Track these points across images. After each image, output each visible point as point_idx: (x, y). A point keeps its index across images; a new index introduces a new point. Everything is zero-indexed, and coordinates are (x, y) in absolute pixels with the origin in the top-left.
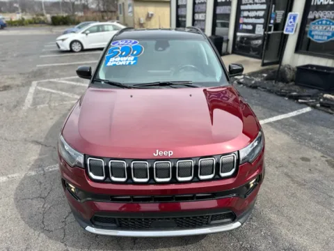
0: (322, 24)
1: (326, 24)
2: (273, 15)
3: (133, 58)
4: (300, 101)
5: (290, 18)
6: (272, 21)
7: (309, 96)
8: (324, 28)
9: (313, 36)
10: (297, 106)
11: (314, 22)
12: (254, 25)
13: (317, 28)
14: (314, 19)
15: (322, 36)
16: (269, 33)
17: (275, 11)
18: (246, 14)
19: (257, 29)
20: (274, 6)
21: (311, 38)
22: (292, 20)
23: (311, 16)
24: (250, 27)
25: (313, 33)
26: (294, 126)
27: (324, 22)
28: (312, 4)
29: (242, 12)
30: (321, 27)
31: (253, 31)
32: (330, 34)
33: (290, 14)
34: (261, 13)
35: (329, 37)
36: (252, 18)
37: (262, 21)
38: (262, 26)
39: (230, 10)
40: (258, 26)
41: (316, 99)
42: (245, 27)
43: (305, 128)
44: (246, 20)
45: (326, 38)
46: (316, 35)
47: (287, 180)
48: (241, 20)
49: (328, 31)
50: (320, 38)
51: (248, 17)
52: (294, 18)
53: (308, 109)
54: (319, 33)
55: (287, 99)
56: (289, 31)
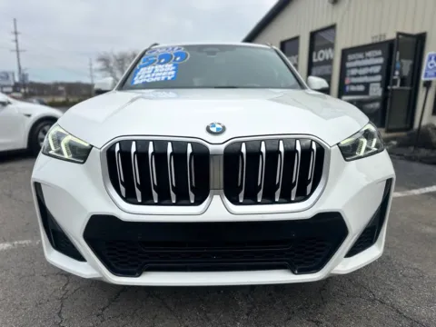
2: (398, 65)
6: (397, 73)
12: (367, 85)
16: (394, 87)
17: (400, 59)
18: (354, 72)
19: (371, 89)
20: (398, 54)
24: (361, 88)
29: (348, 71)
31: (366, 92)
34: (377, 69)
36: (363, 76)
37: (379, 78)
38: (378, 85)
39: (331, 70)
40: (372, 85)
42: (353, 88)
44: (354, 80)
48: (347, 81)
51: (357, 76)
56: (430, 76)
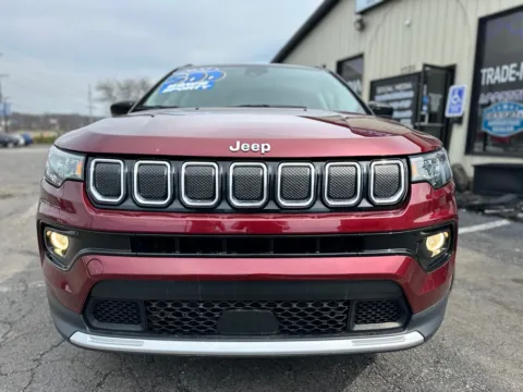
0: (502, 110)
1: (509, 109)
2: (426, 100)
3: (207, 82)
4: (487, 211)
5: (454, 93)
6: (425, 108)
7: (502, 204)
8: (507, 114)
9: (490, 128)
10: (484, 218)
11: (489, 108)
13: (495, 116)
14: (489, 104)
15: (505, 127)
16: (423, 124)
17: (428, 92)
20: (425, 87)
21: (488, 131)
22: (456, 96)
23: (483, 100)
25: (490, 124)
26: (486, 241)
27: (505, 107)
28: (483, 83)
30: (501, 115)
32: (517, 123)
33: (452, 89)
34: (407, 104)
35: (516, 128)
37: (409, 113)
38: (409, 121)
41: (516, 208)
43: (507, 244)
45: (512, 129)
46: (496, 126)
47: (496, 308)
49: (514, 119)
50: (502, 130)
52: (460, 93)
53: (504, 222)
54: (499, 123)
55: (464, 210)
56: (454, 113)
